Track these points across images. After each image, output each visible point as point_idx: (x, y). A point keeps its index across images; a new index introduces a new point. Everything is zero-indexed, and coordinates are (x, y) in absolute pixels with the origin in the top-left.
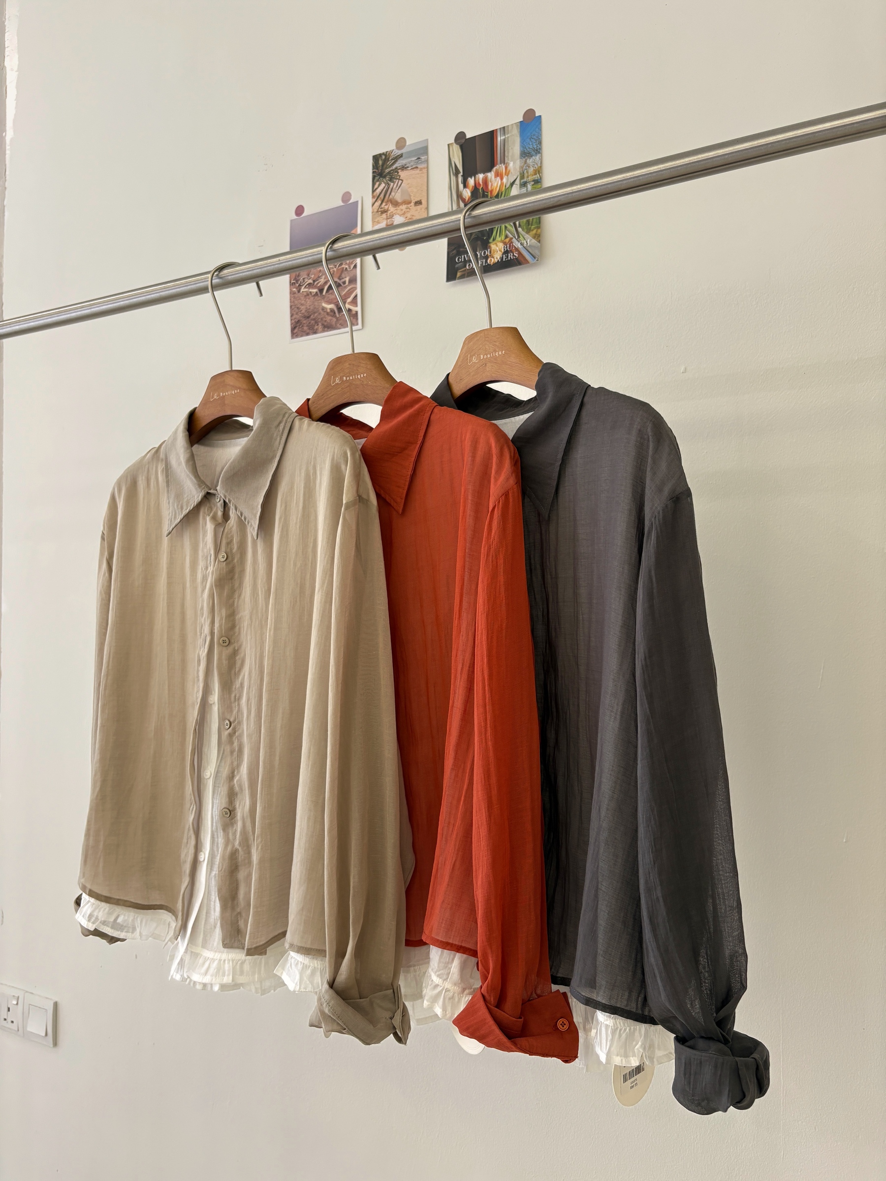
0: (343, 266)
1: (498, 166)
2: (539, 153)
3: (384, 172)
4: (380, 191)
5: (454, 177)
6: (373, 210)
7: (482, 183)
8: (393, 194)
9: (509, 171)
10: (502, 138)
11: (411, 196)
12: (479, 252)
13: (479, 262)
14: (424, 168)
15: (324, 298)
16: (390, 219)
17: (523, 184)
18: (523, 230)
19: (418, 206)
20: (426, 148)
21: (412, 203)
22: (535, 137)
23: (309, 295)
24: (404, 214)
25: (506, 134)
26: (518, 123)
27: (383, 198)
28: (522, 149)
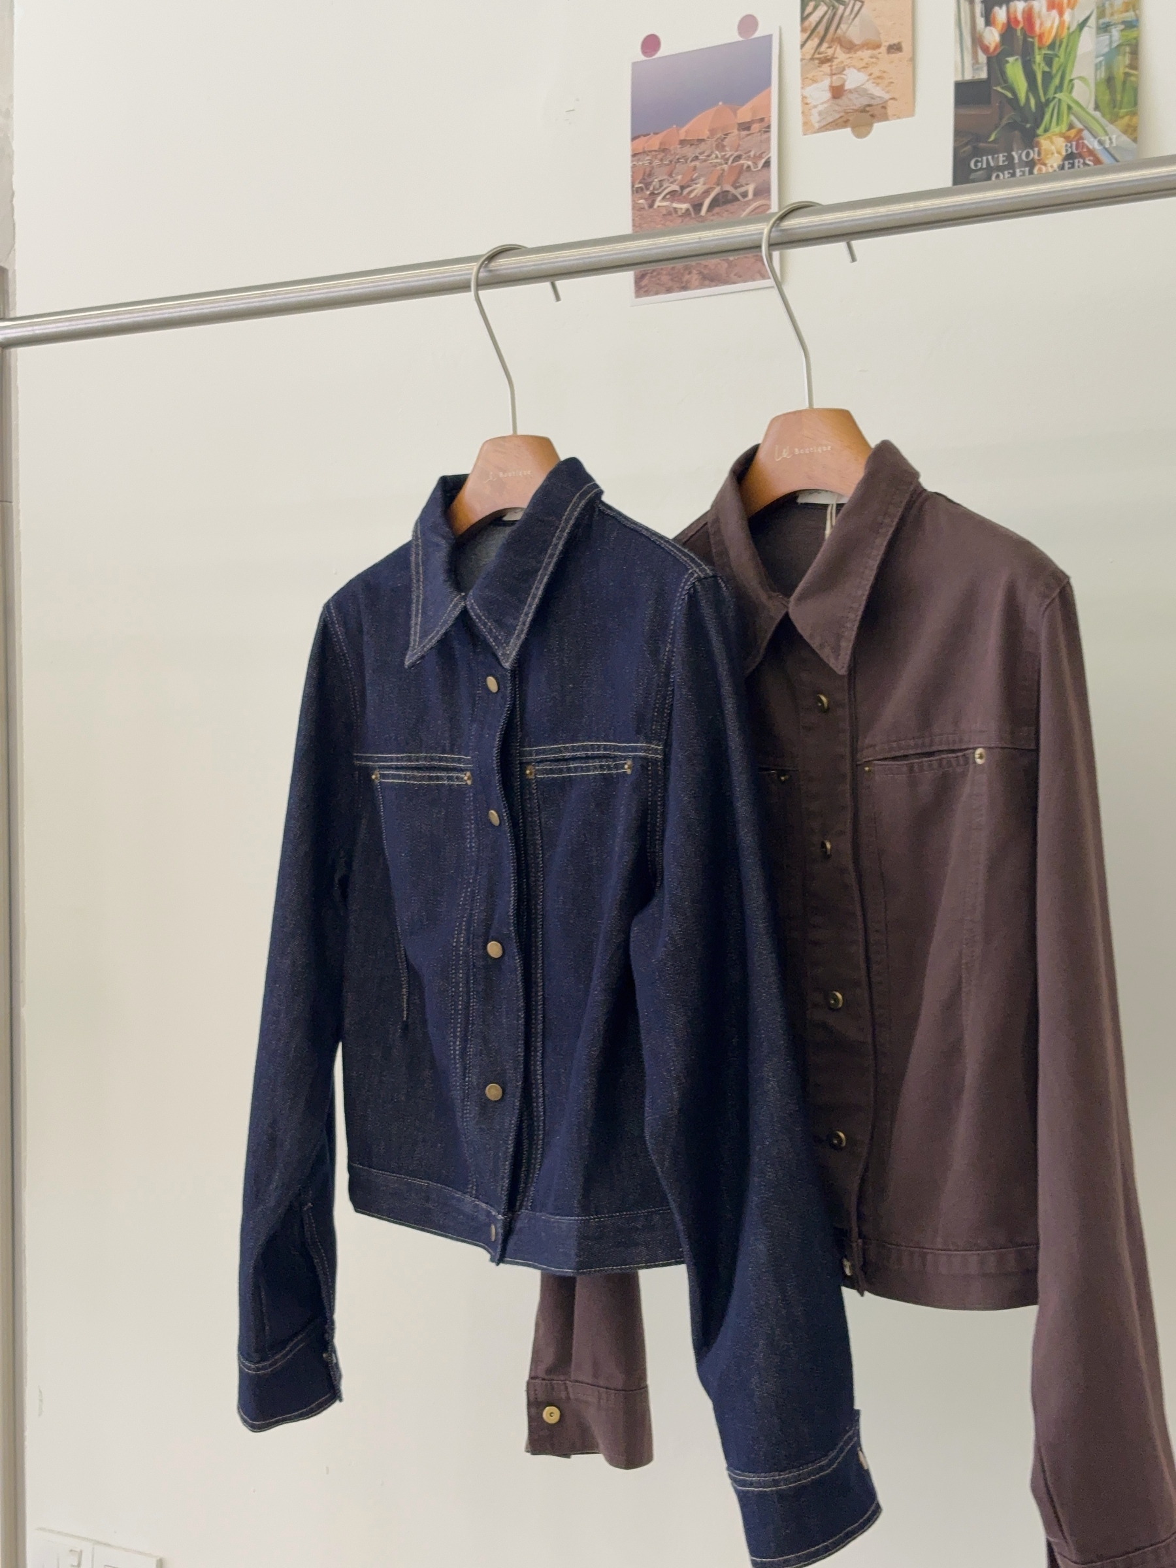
0: (742, 162)
4: (817, 19)
5: (967, 4)
6: (803, 55)
7: (1023, 18)
8: (843, 26)
9: (1075, 1)
11: (880, 34)
12: (1017, 153)
13: (1018, 171)
15: (704, 222)
16: (839, 76)
17: (1103, 28)
18: (1103, 115)
19: (893, 55)
21: (882, 47)
23: (672, 214)
24: (866, 67)
27: (822, 33)
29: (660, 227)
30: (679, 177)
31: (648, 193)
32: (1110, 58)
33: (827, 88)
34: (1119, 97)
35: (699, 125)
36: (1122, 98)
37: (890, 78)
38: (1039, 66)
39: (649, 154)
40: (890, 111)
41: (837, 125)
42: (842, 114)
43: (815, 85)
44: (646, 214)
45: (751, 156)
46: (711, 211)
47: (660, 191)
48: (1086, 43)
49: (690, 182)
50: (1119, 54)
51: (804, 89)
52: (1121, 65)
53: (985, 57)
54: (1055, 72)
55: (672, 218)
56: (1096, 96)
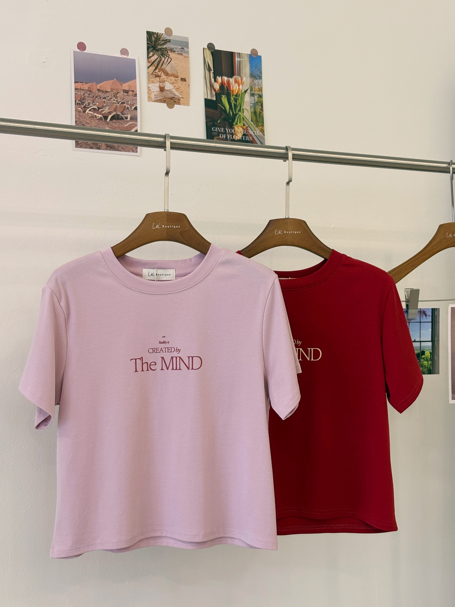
0: (125, 105)
1: (236, 76)
2: (261, 79)
3: (157, 47)
4: (154, 60)
5: (208, 72)
6: (148, 71)
7: (227, 83)
8: (164, 66)
9: (243, 82)
10: (238, 59)
11: (178, 73)
12: (227, 129)
13: (228, 135)
14: (187, 57)
15: (108, 124)
16: (163, 83)
17: (252, 95)
18: (254, 124)
19: (183, 82)
20: (188, 44)
21: (179, 78)
22: (258, 68)
23: (94, 117)
24: (173, 83)
25: (241, 58)
26: (248, 55)
27: (156, 65)
28: (251, 72)
29: (88, 121)
30: (98, 104)
31: (83, 106)
32: (255, 105)
33: (158, 87)
34: (258, 119)
35: (107, 85)
37: (182, 90)
38: (233, 102)
39: (83, 90)
40: (181, 102)
41: (161, 101)
42: (163, 98)
43: (153, 84)
44: (82, 114)
45: (129, 104)
46: (112, 121)
47: (89, 106)
48: (247, 98)
49: (102, 107)
50: (257, 105)
51: (148, 84)
52: (258, 108)
53: (215, 93)
54: (238, 105)
55: (94, 119)
56: (251, 117)
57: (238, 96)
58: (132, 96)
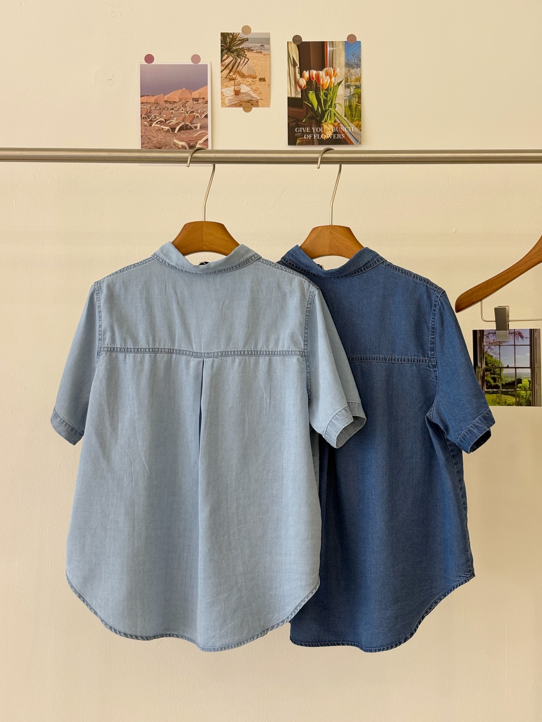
0: (194, 114)
1: (327, 68)
2: (360, 67)
3: (232, 48)
4: (229, 62)
5: (293, 67)
6: (222, 75)
7: (315, 77)
8: (240, 67)
9: (336, 74)
10: (331, 49)
11: (256, 73)
12: (314, 128)
13: (315, 135)
14: (267, 54)
15: (176, 136)
16: (238, 86)
17: (348, 87)
18: (348, 119)
19: (262, 82)
20: (269, 39)
21: (257, 78)
22: (356, 55)
23: (161, 130)
24: (250, 85)
25: (334, 47)
26: (343, 42)
27: (231, 68)
28: (346, 61)
29: (155, 134)
30: (165, 116)
31: (149, 120)
32: (350, 98)
33: (233, 90)
34: (354, 113)
35: (174, 96)
36: (355, 114)
37: (261, 91)
38: (322, 97)
39: (149, 104)
40: (259, 103)
41: (236, 105)
42: (239, 102)
43: (227, 88)
44: (148, 128)
45: (199, 112)
46: (179, 132)
47: (155, 120)
48: (341, 91)
49: (170, 118)
50: (354, 97)
51: (222, 89)
52: (354, 101)
53: (300, 89)
54: (328, 100)
55: (160, 132)
56: (345, 112)
57: (329, 89)
58: (203, 104)
